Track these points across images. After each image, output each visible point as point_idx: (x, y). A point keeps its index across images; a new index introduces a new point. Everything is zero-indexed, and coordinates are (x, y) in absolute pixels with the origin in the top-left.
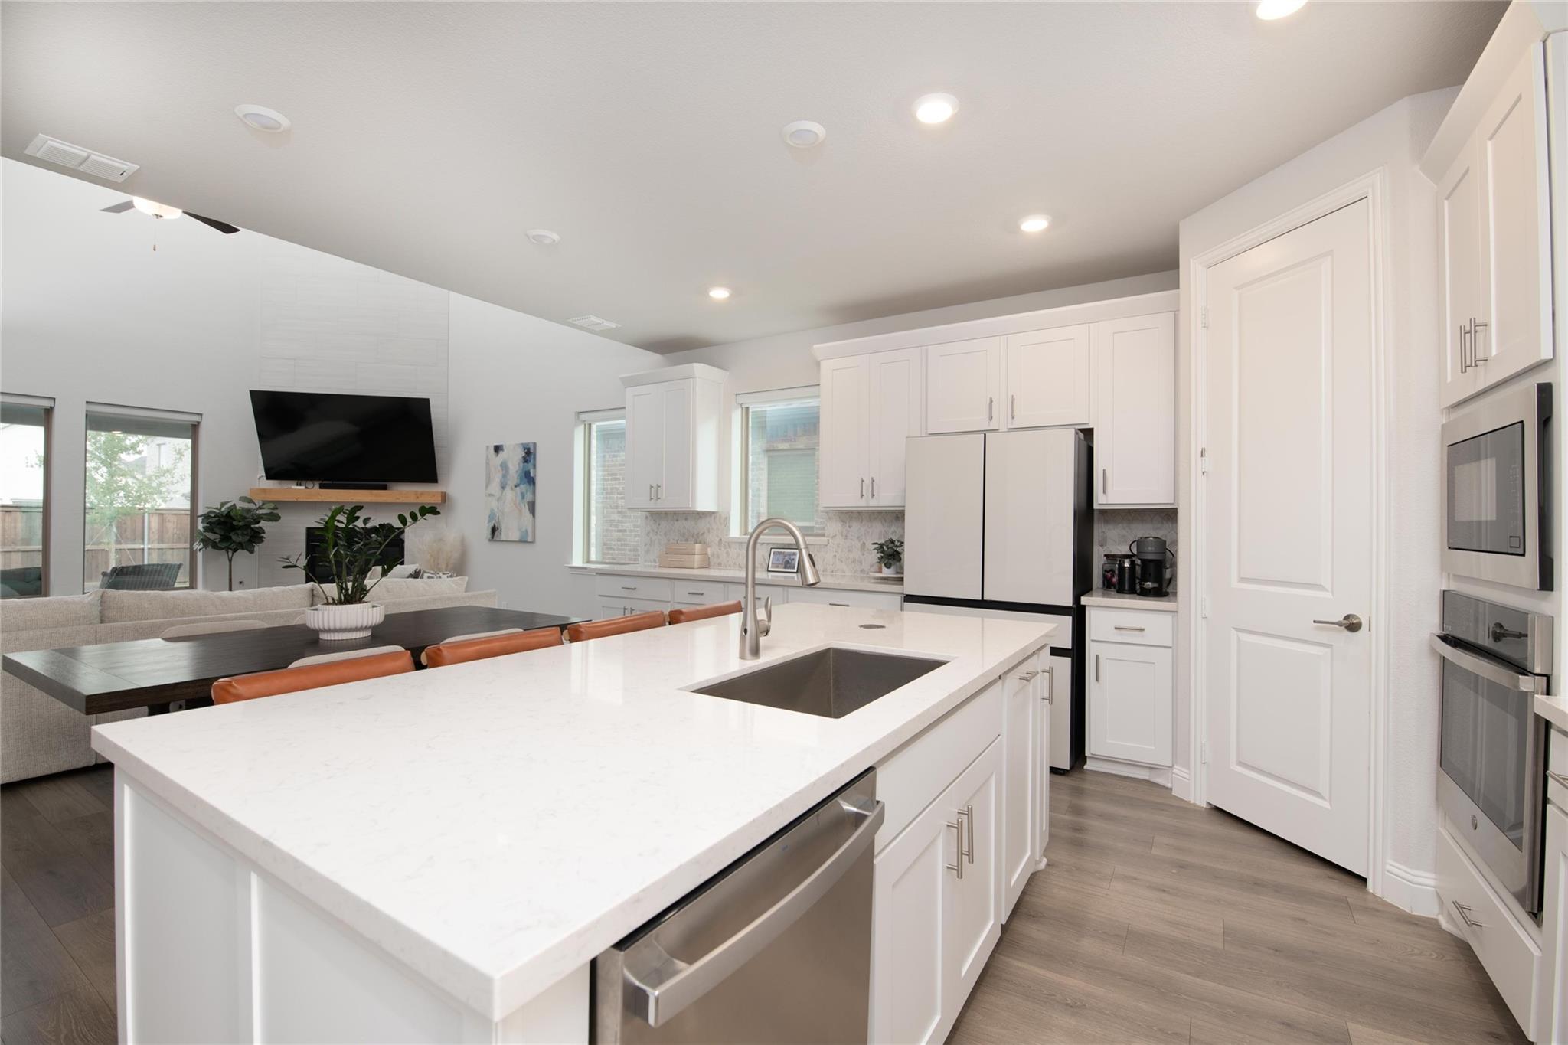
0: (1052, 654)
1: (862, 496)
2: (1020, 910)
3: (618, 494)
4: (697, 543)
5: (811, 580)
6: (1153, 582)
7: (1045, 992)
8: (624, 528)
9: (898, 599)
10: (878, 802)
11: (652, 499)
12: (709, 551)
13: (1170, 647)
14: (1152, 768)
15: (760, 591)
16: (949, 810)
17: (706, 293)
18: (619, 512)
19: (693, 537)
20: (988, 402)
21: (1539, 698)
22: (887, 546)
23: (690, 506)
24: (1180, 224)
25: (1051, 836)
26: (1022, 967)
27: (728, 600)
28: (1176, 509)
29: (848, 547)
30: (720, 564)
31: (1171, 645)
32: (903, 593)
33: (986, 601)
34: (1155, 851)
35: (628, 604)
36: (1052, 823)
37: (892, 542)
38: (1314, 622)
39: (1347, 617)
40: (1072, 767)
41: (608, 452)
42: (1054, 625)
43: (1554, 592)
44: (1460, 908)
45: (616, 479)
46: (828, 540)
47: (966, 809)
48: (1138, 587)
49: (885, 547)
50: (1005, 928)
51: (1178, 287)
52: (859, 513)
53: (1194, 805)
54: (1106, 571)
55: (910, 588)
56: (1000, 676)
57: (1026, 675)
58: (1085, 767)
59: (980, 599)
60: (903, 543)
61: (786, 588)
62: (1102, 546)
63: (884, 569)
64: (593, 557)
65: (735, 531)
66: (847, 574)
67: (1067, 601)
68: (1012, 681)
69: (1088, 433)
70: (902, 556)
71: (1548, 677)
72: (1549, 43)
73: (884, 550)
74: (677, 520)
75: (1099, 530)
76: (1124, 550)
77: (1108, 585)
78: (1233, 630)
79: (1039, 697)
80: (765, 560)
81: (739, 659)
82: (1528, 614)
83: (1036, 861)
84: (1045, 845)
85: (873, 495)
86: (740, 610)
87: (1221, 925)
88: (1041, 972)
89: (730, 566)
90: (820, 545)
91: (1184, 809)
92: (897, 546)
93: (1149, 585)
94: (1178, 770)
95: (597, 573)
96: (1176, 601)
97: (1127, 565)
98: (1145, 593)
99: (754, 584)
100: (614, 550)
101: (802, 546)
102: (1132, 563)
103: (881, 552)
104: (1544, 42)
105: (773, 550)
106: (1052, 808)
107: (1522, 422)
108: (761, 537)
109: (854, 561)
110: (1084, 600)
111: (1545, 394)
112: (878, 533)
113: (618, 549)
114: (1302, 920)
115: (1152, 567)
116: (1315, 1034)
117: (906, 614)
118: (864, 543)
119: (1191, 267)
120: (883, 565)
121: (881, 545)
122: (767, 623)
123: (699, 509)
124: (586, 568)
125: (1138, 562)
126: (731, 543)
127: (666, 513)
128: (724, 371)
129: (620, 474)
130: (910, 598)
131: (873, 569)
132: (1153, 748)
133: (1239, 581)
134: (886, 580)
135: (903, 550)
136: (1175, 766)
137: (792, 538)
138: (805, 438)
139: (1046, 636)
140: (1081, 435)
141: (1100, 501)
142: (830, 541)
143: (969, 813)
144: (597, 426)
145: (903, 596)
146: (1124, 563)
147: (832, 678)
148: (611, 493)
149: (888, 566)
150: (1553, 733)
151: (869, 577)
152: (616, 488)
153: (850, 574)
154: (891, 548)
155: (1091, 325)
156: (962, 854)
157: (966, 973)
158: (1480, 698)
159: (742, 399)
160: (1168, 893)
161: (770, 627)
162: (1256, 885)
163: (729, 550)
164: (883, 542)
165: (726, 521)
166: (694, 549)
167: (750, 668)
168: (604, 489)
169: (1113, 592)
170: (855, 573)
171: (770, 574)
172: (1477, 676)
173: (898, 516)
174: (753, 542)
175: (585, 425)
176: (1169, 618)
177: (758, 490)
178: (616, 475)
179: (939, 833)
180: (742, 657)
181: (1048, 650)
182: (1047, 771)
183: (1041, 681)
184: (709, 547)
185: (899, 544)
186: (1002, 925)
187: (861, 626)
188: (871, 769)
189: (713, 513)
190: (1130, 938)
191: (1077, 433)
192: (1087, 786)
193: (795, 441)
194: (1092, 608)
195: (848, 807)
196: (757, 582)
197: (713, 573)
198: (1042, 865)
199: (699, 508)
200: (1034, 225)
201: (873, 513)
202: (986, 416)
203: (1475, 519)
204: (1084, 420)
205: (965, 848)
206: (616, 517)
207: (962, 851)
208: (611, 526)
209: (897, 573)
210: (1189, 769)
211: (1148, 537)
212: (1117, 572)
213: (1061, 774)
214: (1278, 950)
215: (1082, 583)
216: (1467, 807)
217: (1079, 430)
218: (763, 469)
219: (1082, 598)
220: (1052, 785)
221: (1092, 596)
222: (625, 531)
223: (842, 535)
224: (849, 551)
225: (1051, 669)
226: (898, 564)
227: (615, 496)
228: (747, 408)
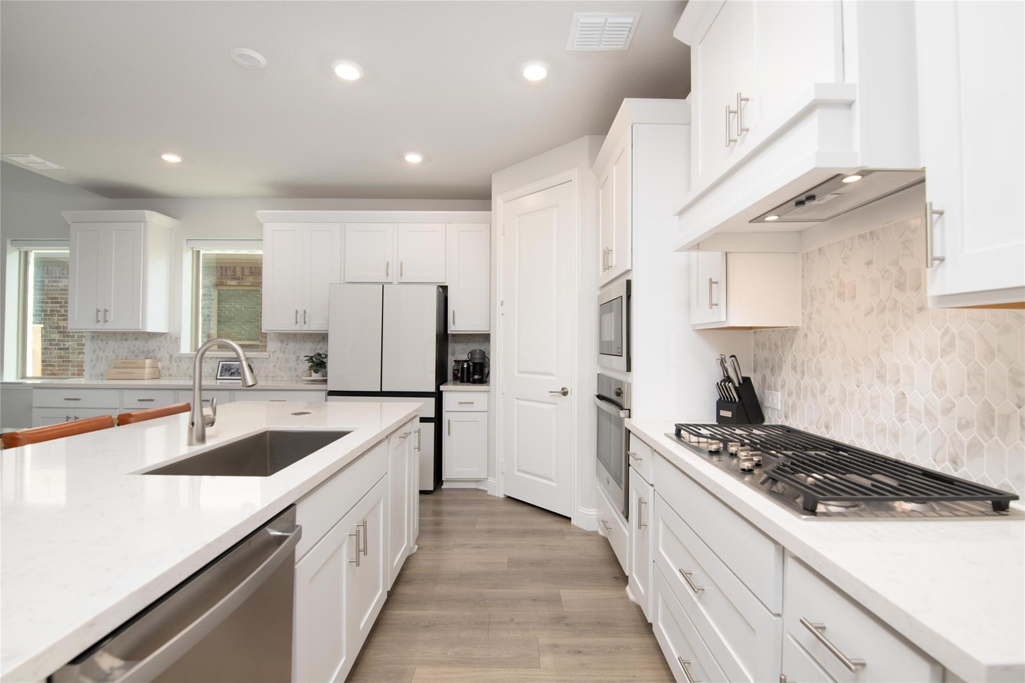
0: (421, 422)
1: (297, 322)
2: (399, 581)
3: (59, 316)
4: (147, 359)
5: (250, 382)
6: (479, 375)
7: (413, 624)
8: (66, 346)
9: (324, 394)
10: (297, 526)
11: (99, 321)
12: (160, 365)
13: (486, 412)
14: (477, 481)
15: (206, 395)
16: (351, 524)
17: (159, 155)
18: (59, 332)
19: (143, 353)
20: (386, 264)
21: (626, 420)
22: (316, 358)
23: (141, 328)
24: (492, 176)
25: (420, 531)
26: (399, 613)
27: (178, 402)
28: (489, 334)
29: (286, 359)
30: (170, 375)
31: (486, 410)
32: (326, 390)
33: (384, 392)
34: (477, 527)
35: (71, 414)
36: (421, 523)
37: (320, 355)
38: (550, 392)
39: (563, 389)
40: (435, 489)
41: (48, 278)
42: (422, 403)
43: (631, 373)
44: (604, 522)
45: (57, 303)
46: (270, 354)
47: (363, 522)
48: (471, 379)
49: (314, 359)
50: (390, 594)
51: (491, 210)
52: (295, 335)
53: (498, 497)
54: (455, 370)
55: (332, 386)
56: (387, 437)
57: (404, 435)
58: (442, 487)
59: (379, 390)
60: (327, 355)
61: (232, 392)
62: (453, 355)
63: (314, 374)
64: (29, 373)
65: (186, 348)
66: (284, 379)
67: (432, 389)
68: (395, 439)
69: (445, 288)
70: (326, 364)
71: (629, 410)
72: (633, 127)
73: (313, 361)
74: (126, 340)
75: (451, 346)
76: (465, 357)
77: (456, 378)
78: (515, 399)
79: (413, 447)
80: (214, 371)
81: (187, 447)
82: (622, 382)
83: (410, 548)
84: (416, 538)
85: (305, 322)
86: (189, 410)
87: (507, 558)
88: (413, 612)
89: (180, 376)
90: (263, 358)
91: (493, 500)
92: (323, 358)
93: (476, 377)
94: (490, 480)
95: (34, 388)
96: (488, 385)
97: (465, 366)
98: (475, 382)
99: (201, 389)
100: (54, 366)
101: (243, 358)
102: (468, 365)
103: (311, 362)
104: (632, 127)
105: (221, 363)
106: (422, 514)
107: (621, 296)
108: (207, 353)
109: (290, 369)
110: (442, 388)
111: (629, 283)
112: (309, 349)
113: (58, 366)
114: (544, 545)
115: (478, 366)
116: (546, 601)
117: (329, 403)
118: (298, 356)
119: (497, 200)
120: (313, 371)
121: (311, 358)
122: (212, 417)
123: (147, 331)
124: (21, 383)
125: (471, 364)
126: (181, 358)
127: (114, 333)
128: (178, 221)
129: (62, 298)
130: (332, 393)
131: (305, 375)
132: (478, 469)
133: (518, 373)
134: (315, 381)
135: (327, 360)
136: (489, 478)
137: (235, 353)
138: (251, 278)
139: (416, 411)
140: (441, 290)
141: (452, 329)
142: (271, 354)
143: (364, 524)
144: (35, 253)
145: (327, 392)
146: (464, 365)
147: (268, 452)
148: (51, 315)
149: (316, 372)
150: (631, 434)
151: (303, 380)
152: (57, 311)
153: (287, 379)
154: (319, 359)
155: (447, 224)
156: (359, 551)
157: (363, 626)
158: (612, 424)
159: (192, 244)
160: (483, 548)
161: (215, 419)
162: (525, 533)
163: (180, 364)
164: (313, 355)
165: (177, 340)
166: (145, 364)
167: (197, 451)
168: (42, 311)
169: (458, 382)
170: (291, 378)
171: (218, 381)
172: (610, 414)
173: (323, 337)
174: (201, 355)
175: (20, 252)
176: (486, 395)
177: (209, 316)
178: (55, 298)
179: (344, 541)
180: (190, 444)
181: (418, 419)
182: (417, 493)
183: (413, 438)
184: (160, 361)
185: (324, 356)
186: (388, 592)
187: (292, 414)
188: (292, 505)
189: (164, 334)
190: (463, 578)
191: (438, 288)
192: (444, 498)
193: (242, 279)
194: (446, 392)
195: (274, 533)
196: (203, 388)
197: (164, 382)
198: (415, 550)
199: (150, 329)
200: (413, 159)
201: (305, 334)
202: (384, 274)
203: (610, 340)
204: (443, 281)
205: (362, 547)
206: (56, 336)
207: (359, 549)
208: (51, 344)
209: (323, 376)
210: (495, 478)
211: (476, 350)
212: (460, 370)
213: (429, 494)
214: (533, 563)
215: (441, 378)
216: (606, 474)
217: (439, 286)
218: (213, 300)
219: (441, 386)
220: (421, 502)
221: (447, 385)
222: (68, 349)
223: (281, 351)
224: (286, 362)
225: (419, 430)
226: (324, 370)
227: (56, 318)
228: (198, 252)
